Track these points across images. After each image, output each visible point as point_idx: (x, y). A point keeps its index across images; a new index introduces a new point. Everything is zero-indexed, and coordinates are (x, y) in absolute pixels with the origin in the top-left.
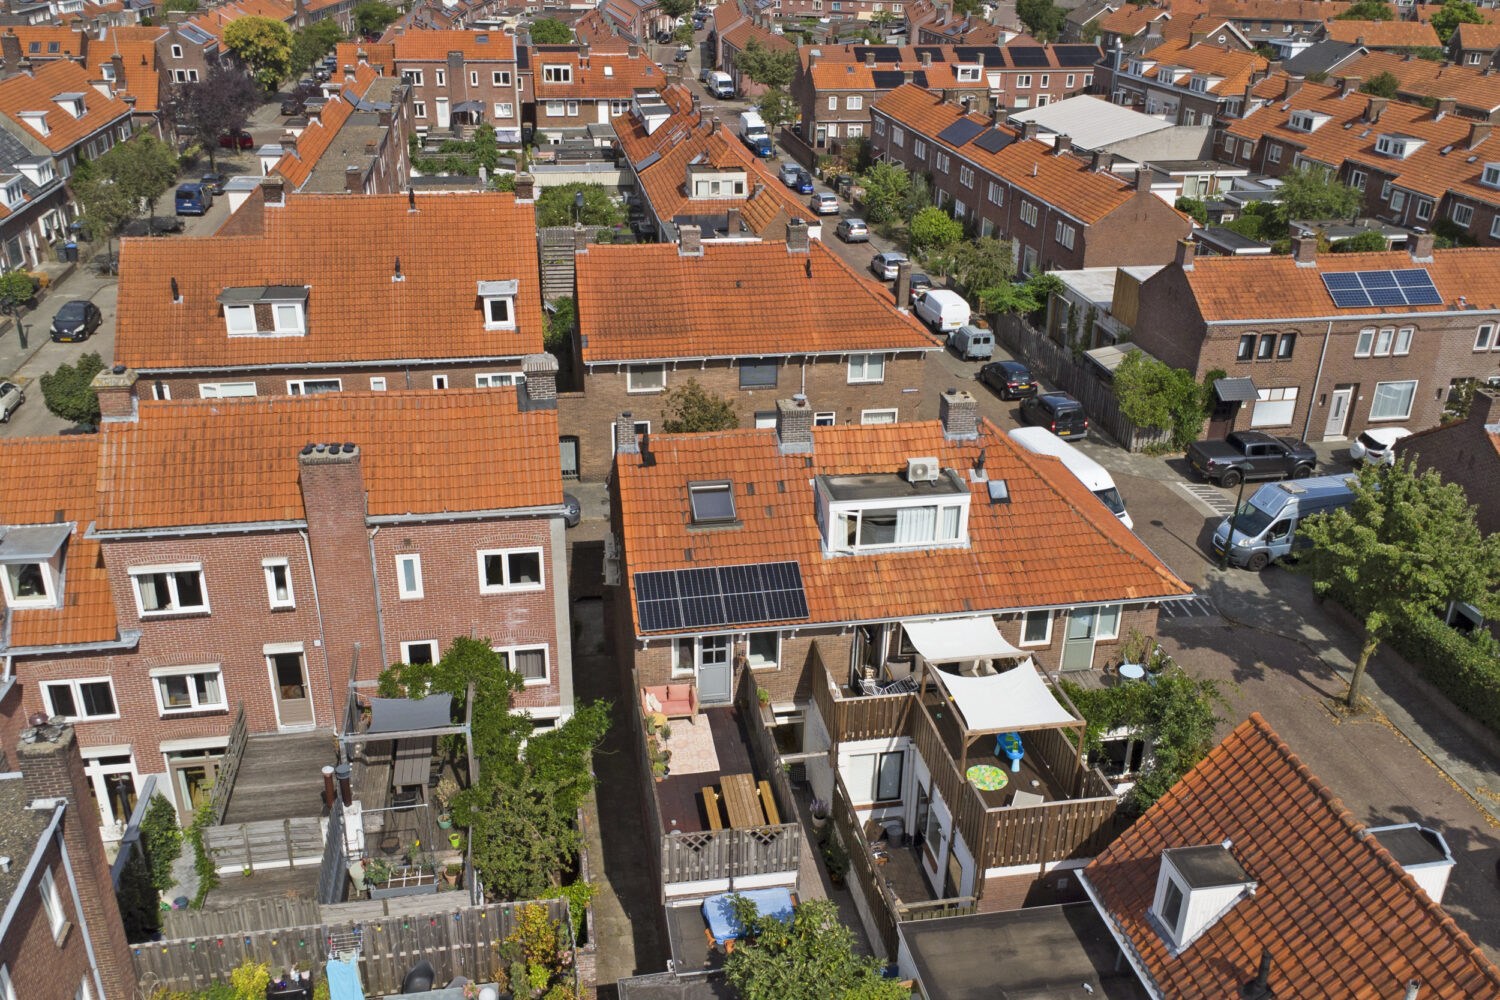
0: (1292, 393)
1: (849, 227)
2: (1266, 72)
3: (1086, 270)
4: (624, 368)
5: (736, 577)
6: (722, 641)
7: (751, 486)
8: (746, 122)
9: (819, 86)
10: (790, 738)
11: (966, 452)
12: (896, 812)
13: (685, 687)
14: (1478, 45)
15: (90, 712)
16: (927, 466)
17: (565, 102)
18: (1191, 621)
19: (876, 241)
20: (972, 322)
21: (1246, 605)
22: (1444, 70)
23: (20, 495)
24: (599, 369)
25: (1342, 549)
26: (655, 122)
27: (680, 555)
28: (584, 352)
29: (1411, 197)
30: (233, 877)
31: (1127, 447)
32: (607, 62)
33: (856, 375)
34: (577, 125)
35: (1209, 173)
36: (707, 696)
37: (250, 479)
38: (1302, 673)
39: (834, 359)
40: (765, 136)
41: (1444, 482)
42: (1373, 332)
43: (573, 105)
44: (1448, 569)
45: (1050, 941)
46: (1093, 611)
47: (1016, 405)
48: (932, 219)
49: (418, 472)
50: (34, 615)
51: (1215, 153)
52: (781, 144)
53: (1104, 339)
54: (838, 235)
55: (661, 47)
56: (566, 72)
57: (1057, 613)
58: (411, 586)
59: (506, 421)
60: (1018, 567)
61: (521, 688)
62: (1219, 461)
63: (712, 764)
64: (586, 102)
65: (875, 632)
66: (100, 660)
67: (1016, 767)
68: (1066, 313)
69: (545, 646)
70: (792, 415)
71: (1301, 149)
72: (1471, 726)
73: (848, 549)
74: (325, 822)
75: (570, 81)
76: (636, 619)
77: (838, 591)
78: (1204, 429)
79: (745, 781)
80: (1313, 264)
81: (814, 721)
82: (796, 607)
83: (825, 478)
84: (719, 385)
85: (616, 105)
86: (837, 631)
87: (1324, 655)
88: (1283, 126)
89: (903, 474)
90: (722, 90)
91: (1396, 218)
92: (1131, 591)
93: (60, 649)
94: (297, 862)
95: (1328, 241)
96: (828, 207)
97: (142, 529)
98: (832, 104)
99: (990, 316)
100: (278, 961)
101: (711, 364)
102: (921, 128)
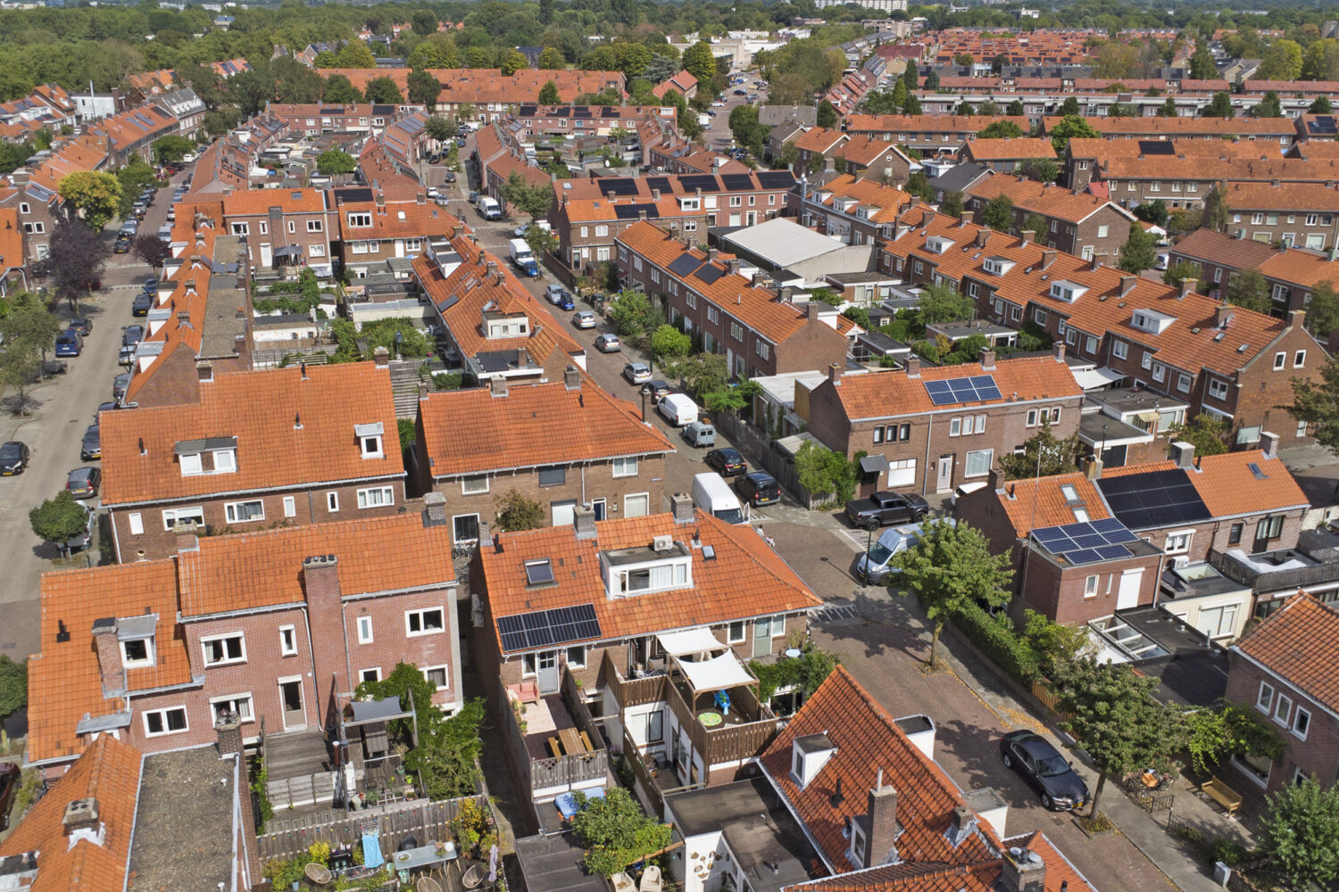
0: (912, 463)
1: (604, 341)
2: (910, 204)
3: (778, 376)
4: (459, 479)
5: (556, 615)
6: (551, 654)
7: (561, 560)
8: (515, 248)
9: (573, 220)
10: (596, 709)
11: (688, 530)
12: (661, 748)
13: (531, 683)
14: (1085, 155)
15: (171, 729)
16: (665, 541)
17: (368, 243)
18: (843, 622)
19: (626, 350)
20: (701, 418)
21: (877, 609)
22: (1046, 190)
23: (122, 600)
24: (442, 481)
25: (910, 571)
26: (449, 269)
27: (523, 605)
28: (432, 469)
29: (1007, 305)
30: (282, 811)
31: (807, 507)
32: (400, 208)
33: (619, 472)
34: (378, 259)
35: (873, 284)
36: (543, 689)
37: (270, 579)
38: (907, 648)
39: (603, 462)
40: (531, 259)
41: (969, 527)
42: (959, 419)
43: (374, 244)
44: (969, 579)
45: (744, 797)
46: (769, 620)
47: (732, 480)
48: (667, 335)
49: (368, 568)
50: (140, 671)
51: (878, 267)
52: (544, 264)
53: (789, 430)
54: (596, 346)
55: (431, 167)
56: (367, 218)
57: (748, 622)
58: (366, 635)
59: (417, 534)
60: (723, 597)
61: (435, 692)
62: (864, 514)
63: (552, 727)
64: (384, 242)
65: (641, 641)
66: (179, 695)
67: (726, 712)
68: (765, 408)
69: (445, 666)
70: (583, 516)
71: (936, 266)
72: (998, 671)
73: (622, 594)
74: (335, 774)
75: (371, 225)
76: (500, 645)
77: (618, 619)
78: (857, 493)
79: (573, 732)
80: (918, 376)
81: (609, 697)
82: (593, 630)
83: (605, 553)
84: (528, 487)
85: (410, 242)
86: (619, 643)
87: (921, 637)
88: (922, 247)
89: (651, 547)
90: (490, 213)
91: (999, 319)
92: (789, 606)
93: (158, 690)
94: (318, 800)
95: (949, 341)
96: (587, 323)
97: (209, 614)
98: (584, 233)
99: (712, 414)
100: (333, 840)
101: (519, 472)
102: (655, 260)
